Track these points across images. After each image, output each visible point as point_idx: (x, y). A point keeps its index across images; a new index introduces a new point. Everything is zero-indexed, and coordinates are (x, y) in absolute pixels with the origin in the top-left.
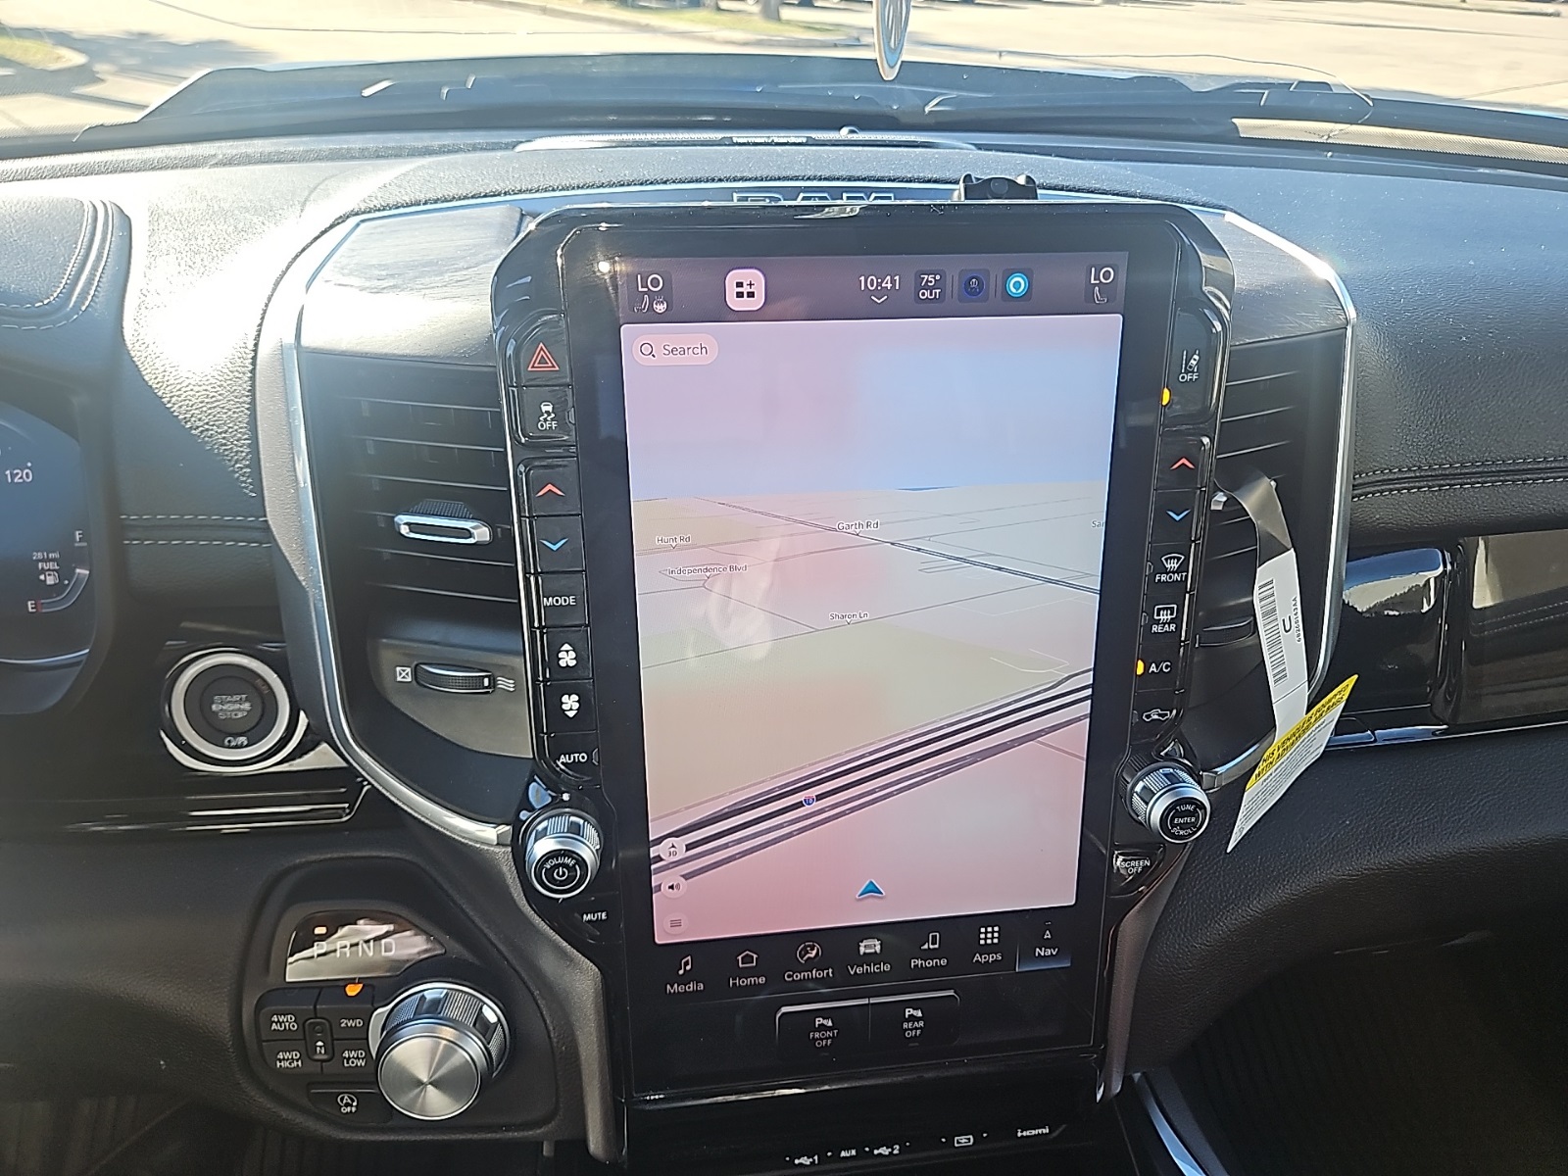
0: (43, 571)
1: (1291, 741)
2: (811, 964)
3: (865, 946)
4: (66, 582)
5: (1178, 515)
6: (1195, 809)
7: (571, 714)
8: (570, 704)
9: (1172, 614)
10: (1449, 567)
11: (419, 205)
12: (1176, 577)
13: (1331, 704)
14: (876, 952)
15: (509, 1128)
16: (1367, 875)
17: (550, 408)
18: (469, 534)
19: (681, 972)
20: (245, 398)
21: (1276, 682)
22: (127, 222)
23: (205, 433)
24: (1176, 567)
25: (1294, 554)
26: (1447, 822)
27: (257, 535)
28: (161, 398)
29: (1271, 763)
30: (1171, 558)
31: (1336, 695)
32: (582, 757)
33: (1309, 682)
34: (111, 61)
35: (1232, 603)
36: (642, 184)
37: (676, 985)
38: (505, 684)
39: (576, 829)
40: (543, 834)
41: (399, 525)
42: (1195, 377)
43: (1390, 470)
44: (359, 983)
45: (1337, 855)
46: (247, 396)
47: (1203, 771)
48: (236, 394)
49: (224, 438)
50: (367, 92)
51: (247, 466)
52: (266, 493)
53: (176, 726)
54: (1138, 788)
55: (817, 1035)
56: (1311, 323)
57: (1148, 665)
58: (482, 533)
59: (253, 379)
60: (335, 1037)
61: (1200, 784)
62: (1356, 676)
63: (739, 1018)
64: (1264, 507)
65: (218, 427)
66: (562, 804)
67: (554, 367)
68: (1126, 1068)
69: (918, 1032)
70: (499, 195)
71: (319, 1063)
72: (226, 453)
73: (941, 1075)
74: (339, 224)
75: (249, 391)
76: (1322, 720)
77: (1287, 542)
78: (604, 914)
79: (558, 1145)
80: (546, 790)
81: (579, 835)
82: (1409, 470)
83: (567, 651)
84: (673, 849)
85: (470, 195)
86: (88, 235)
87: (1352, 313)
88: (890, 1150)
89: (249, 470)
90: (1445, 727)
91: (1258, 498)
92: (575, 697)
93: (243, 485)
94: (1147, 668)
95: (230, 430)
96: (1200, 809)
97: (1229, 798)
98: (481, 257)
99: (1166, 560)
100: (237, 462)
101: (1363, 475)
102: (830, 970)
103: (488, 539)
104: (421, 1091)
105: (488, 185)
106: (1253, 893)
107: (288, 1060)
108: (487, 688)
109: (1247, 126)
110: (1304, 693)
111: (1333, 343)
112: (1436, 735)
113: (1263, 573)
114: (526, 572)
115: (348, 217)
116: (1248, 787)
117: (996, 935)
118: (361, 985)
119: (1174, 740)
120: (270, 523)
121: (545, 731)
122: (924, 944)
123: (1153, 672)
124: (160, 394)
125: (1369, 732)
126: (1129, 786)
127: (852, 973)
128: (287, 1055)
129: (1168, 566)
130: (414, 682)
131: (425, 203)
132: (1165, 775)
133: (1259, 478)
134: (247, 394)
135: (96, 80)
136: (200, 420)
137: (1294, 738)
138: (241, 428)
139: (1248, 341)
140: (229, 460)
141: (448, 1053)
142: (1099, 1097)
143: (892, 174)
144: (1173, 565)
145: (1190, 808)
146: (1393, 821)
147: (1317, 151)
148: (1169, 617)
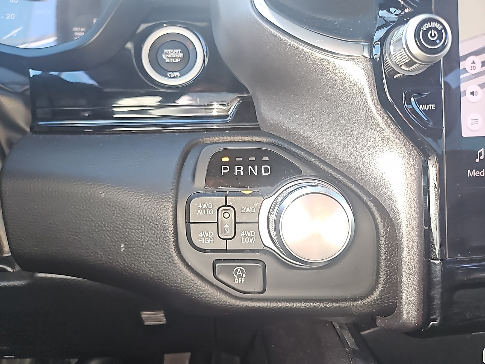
19: (477, 161)
37: (474, 171)
53: (143, 65)
60: (236, 221)
71: (226, 240)
84: (473, 65)
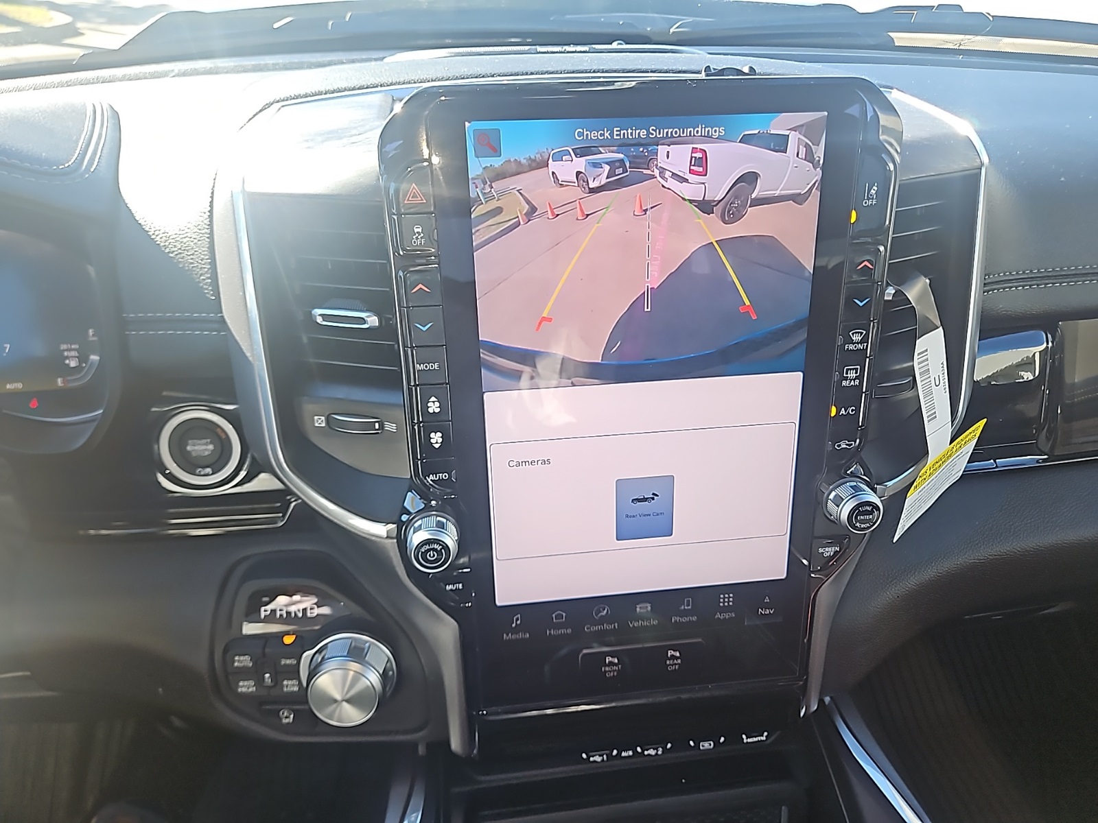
0: (67, 358)
1: (939, 464)
2: (602, 621)
3: (640, 608)
4: (84, 365)
5: (861, 302)
6: (872, 509)
7: (437, 446)
8: (436, 438)
9: (856, 373)
10: (1050, 344)
11: (321, 95)
12: (860, 346)
13: (967, 439)
14: (647, 611)
15: (397, 733)
16: (991, 560)
17: (420, 230)
18: (363, 321)
19: (514, 625)
20: (206, 230)
21: (929, 421)
22: (116, 115)
23: (179, 256)
24: (860, 339)
25: (942, 331)
26: (1048, 522)
27: (216, 326)
28: (148, 232)
29: (925, 479)
30: (856, 333)
31: (971, 433)
32: (445, 476)
33: (952, 423)
34: (87, 20)
35: (898, 367)
36: (476, 77)
37: (510, 635)
38: (390, 427)
39: (441, 526)
40: (420, 528)
41: (315, 316)
42: (874, 203)
43: (1010, 273)
44: (293, 634)
45: (970, 545)
46: (208, 229)
47: (877, 484)
48: (199, 227)
49: (192, 259)
50: (276, 26)
51: (208, 278)
52: (222, 296)
53: (164, 463)
54: (831, 497)
55: (607, 669)
56: (955, 165)
57: (839, 410)
58: (373, 321)
59: (211, 217)
60: (278, 671)
61: (875, 492)
62: (985, 420)
63: (547, 668)
64: (920, 298)
65: (188, 251)
66: (432, 509)
67: (422, 200)
68: (820, 696)
69: (677, 667)
70: (377, 87)
71: (267, 689)
72: (194, 269)
73: (693, 696)
74: (266, 109)
75: (208, 225)
76: (961, 451)
77: (938, 323)
78: (461, 585)
79: (429, 746)
80: (420, 499)
81: (443, 529)
82: (1024, 272)
83: (434, 402)
85: (357, 87)
86: (90, 124)
87: (985, 159)
88: (655, 751)
89: (210, 281)
90: (1046, 457)
91: (917, 291)
92: (439, 434)
93: (206, 291)
94: (838, 411)
95: (196, 253)
96: (877, 511)
97: (896, 503)
98: (367, 127)
99: (853, 334)
100: (201, 275)
101: (991, 276)
102: (616, 624)
103: (377, 325)
104: (337, 707)
105: (369, 80)
106: (911, 572)
107: (246, 687)
108: (377, 430)
109: (901, 38)
110: (948, 431)
111: (972, 180)
112: (1040, 463)
113: (921, 344)
114: (405, 346)
115: (272, 104)
116: (908, 495)
117: (731, 599)
118: (294, 636)
119: (856, 464)
120: (226, 317)
121: (419, 458)
122: (681, 606)
123: (842, 414)
124: (147, 229)
125: (992, 461)
126: (826, 495)
127: (631, 626)
128: (246, 683)
129: (854, 339)
130: (327, 427)
131: (326, 94)
132: (851, 487)
133: (917, 277)
134: (207, 227)
135: (78, 33)
136: (175, 246)
137: (941, 462)
138: (204, 251)
139: (912, 177)
140: (196, 274)
141: (355, 681)
142: (802, 714)
143: (653, 67)
144: (857, 338)
145: (869, 508)
146: (1009, 522)
147: (952, 55)
148: (855, 375)
